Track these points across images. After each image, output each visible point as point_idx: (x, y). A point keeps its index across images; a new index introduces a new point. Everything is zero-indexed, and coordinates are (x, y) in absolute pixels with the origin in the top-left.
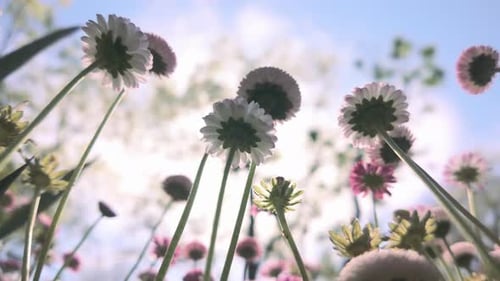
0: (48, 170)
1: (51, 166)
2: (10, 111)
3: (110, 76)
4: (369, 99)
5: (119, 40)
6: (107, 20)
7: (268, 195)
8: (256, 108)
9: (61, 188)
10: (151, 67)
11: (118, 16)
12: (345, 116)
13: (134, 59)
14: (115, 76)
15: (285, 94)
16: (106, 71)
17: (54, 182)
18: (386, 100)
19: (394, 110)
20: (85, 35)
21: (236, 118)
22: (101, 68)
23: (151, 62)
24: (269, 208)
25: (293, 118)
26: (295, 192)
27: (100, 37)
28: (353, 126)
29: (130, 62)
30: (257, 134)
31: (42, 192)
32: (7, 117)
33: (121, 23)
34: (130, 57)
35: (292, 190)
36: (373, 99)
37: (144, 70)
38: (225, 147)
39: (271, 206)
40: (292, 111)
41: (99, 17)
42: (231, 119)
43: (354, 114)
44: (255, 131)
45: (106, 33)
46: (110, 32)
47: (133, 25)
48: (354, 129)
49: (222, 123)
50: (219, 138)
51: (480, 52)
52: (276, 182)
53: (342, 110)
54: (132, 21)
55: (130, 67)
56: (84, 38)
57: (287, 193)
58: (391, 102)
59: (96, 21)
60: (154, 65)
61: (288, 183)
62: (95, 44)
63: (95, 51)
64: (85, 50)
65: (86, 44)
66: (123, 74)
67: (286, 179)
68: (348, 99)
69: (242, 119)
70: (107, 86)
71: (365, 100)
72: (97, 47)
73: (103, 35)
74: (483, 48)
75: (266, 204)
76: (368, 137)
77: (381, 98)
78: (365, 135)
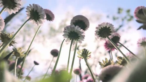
0: (19, 52)
1: (20, 50)
2: (9, 35)
3: (35, 21)
4: (103, 27)
5: (36, 11)
6: (32, 5)
7: (81, 54)
8: (78, 28)
9: (23, 56)
10: (46, 18)
11: (35, 4)
12: (96, 33)
13: (41, 16)
14: (36, 21)
15: (84, 23)
16: (33, 20)
17: (21, 55)
18: (107, 27)
19: (110, 29)
20: (27, 10)
21: (72, 31)
22: (32, 19)
23: (46, 16)
24: (82, 58)
25: (87, 30)
26: (89, 53)
27: (31, 11)
28: (99, 35)
29: (40, 17)
30: (79, 35)
31: (18, 58)
32: (9, 37)
33: (36, 6)
34: (40, 15)
35: (88, 52)
36: (104, 27)
37: (44, 19)
38: (70, 40)
39: (83, 57)
40: (87, 28)
41: (30, 5)
42: (71, 32)
43: (99, 32)
44: (78, 34)
45: (32, 9)
46: (33, 9)
47: (39, 6)
48: (100, 36)
49: (69, 33)
50: (68, 37)
51: (141, 8)
52: (83, 50)
53: (96, 31)
54: (39, 5)
55: (40, 18)
56: (26, 11)
57: (87, 53)
58: (109, 27)
59: (29, 6)
60: (47, 17)
61: (87, 50)
62: (30, 13)
63: (30, 15)
64: (27, 15)
65: (27, 13)
66: (38, 20)
67: (86, 49)
68: (97, 28)
69: (74, 31)
70: (34, 24)
71: (101, 28)
72: (30, 14)
73: (32, 10)
74: (142, 7)
75: (81, 57)
76: (104, 38)
77: (106, 26)
78: (103, 37)
